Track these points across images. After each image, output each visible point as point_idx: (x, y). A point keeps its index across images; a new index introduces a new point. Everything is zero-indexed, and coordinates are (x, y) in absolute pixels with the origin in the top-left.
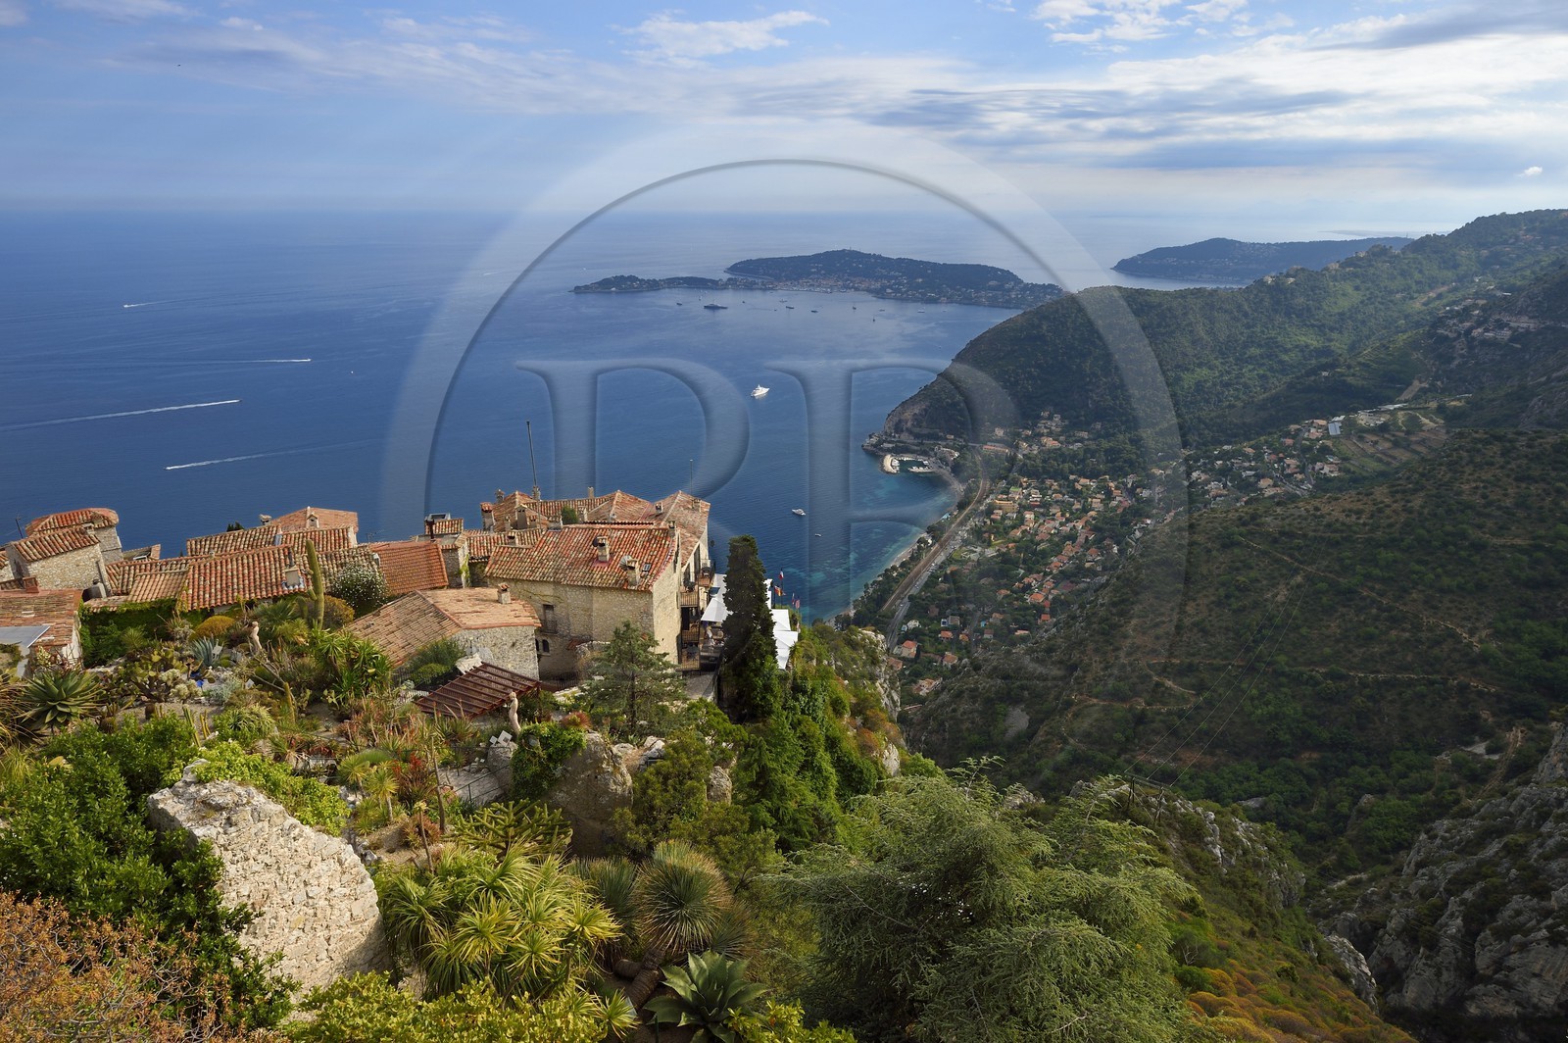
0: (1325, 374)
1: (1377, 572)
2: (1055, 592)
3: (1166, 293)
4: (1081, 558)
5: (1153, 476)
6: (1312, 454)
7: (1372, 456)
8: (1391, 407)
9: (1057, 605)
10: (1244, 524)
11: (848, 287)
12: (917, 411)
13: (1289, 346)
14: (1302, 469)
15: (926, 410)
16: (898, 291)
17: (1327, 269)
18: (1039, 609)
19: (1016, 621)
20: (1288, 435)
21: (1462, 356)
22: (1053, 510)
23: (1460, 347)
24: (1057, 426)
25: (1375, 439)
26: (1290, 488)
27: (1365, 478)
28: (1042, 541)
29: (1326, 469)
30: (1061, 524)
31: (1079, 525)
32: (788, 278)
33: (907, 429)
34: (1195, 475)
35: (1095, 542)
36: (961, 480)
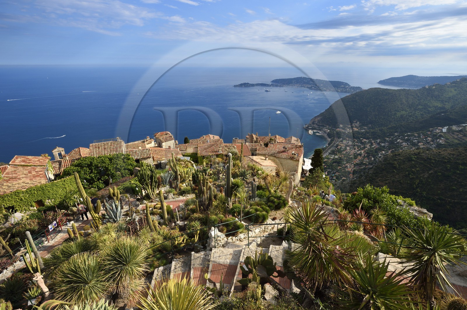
0: (442, 114)
1: (458, 172)
2: (354, 168)
3: (394, 90)
5: (386, 140)
6: (436, 137)
7: (456, 139)
8: (464, 125)
9: (355, 172)
10: (416, 155)
11: (302, 86)
12: (319, 119)
13: (431, 106)
14: (433, 141)
15: (321, 119)
16: (315, 88)
17: (446, 84)
18: (349, 173)
19: (343, 175)
20: (429, 131)
22: (355, 147)
24: (358, 125)
25: (458, 134)
26: (428, 146)
27: (453, 145)
28: (351, 155)
29: (441, 141)
30: (357, 151)
31: (362, 152)
32: (287, 84)
33: (316, 124)
34: (398, 140)
35: (367, 156)
36: (330, 138)
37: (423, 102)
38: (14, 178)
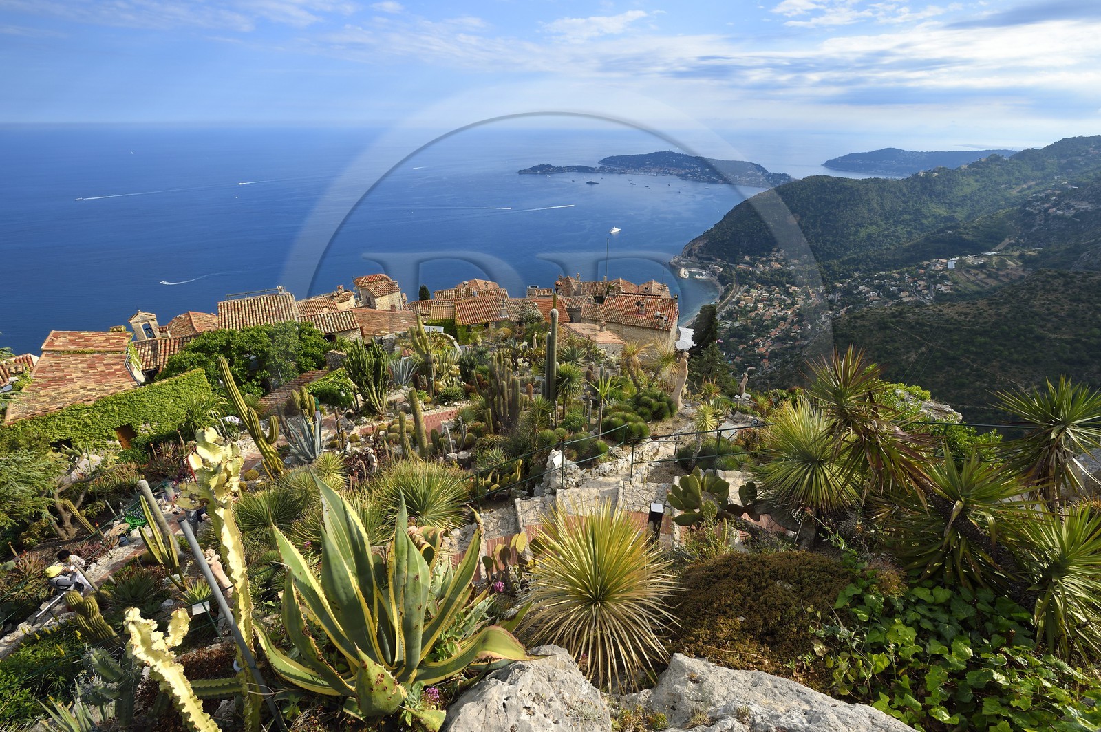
0: (950, 232)
1: (974, 349)
2: (772, 348)
3: (857, 181)
4: (789, 331)
5: (835, 287)
6: (934, 279)
7: (973, 282)
8: (989, 254)
9: (773, 356)
10: (894, 317)
11: (666, 173)
12: (701, 244)
13: (928, 215)
14: (928, 288)
15: (706, 244)
16: (694, 175)
17: (959, 168)
18: (762, 356)
19: (749, 362)
20: (921, 267)
21: (1040, 225)
22: (774, 303)
23: (1039, 219)
25: (977, 272)
26: (919, 298)
27: (966, 295)
28: (767, 319)
29: (943, 288)
30: (779, 311)
31: (789, 312)
32: (633, 167)
33: (695, 255)
34: (861, 287)
35: (797, 322)
36: (723, 284)
37: (913, 206)
38: (59, 380)
